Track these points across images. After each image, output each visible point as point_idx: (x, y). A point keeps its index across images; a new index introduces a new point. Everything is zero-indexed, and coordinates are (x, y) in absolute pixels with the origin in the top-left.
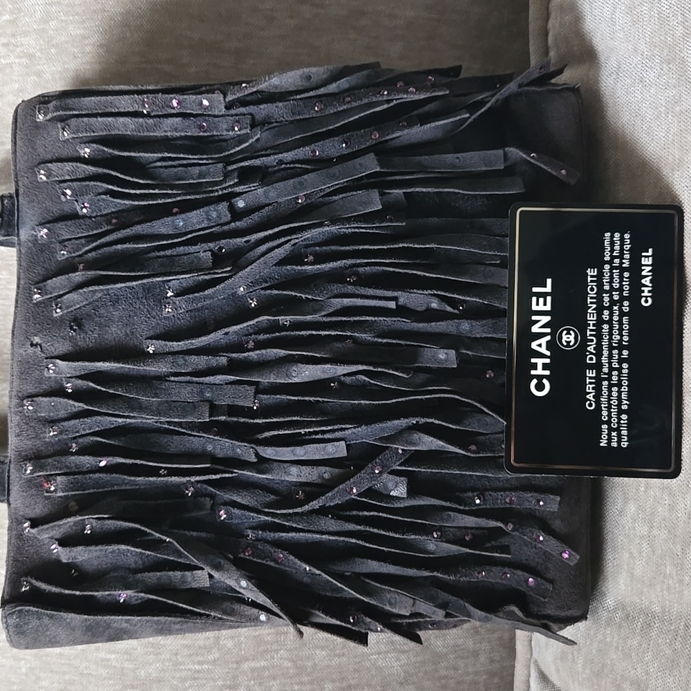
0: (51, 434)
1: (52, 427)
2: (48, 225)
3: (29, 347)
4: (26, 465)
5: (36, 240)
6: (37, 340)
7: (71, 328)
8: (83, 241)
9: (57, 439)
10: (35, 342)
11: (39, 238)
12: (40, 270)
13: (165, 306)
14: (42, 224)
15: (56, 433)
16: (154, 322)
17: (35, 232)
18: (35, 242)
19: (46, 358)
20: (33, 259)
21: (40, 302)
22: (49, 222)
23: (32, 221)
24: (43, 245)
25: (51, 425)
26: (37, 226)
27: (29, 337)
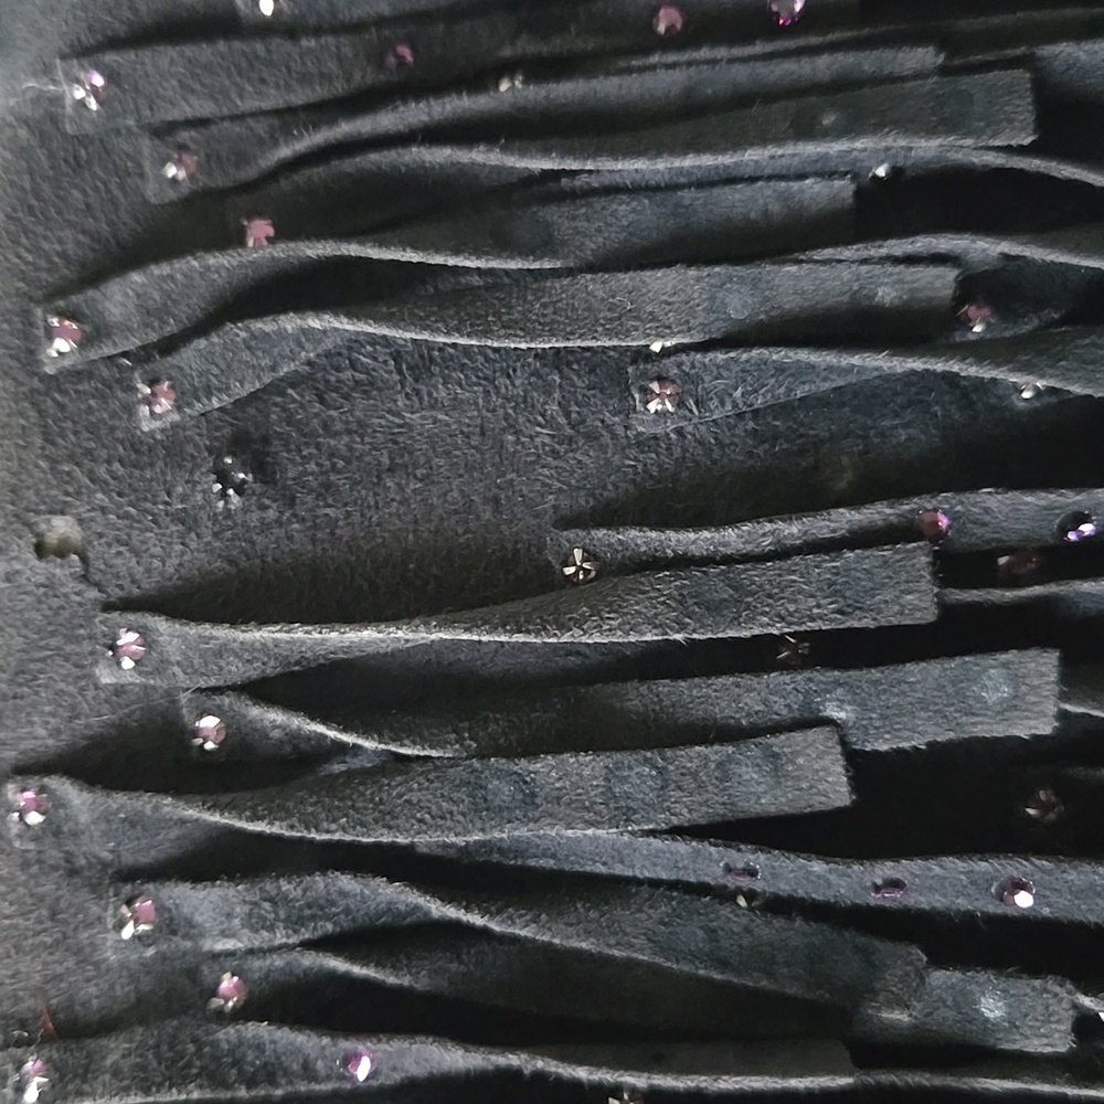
0: (128, 932)
1: (129, 902)
2: (110, 58)
3: (31, 556)
4: (19, 1065)
5: (54, 120)
6: (61, 527)
7: (223, 477)
8: (260, 127)
9: (150, 952)
10: (52, 538)
11: (69, 110)
12: (66, 242)
13: (645, 391)
14: (85, 52)
15: (143, 928)
16: (588, 457)
17: (54, 82)
18: (48, 127)
19: (108, 607)
20: (37, 197)
21: (76, 375)
22: (114, 43)
23: (40, 34)
24: (83, 140)
25: (127, 889)
26: (63, 57)
27: (32, 517)
